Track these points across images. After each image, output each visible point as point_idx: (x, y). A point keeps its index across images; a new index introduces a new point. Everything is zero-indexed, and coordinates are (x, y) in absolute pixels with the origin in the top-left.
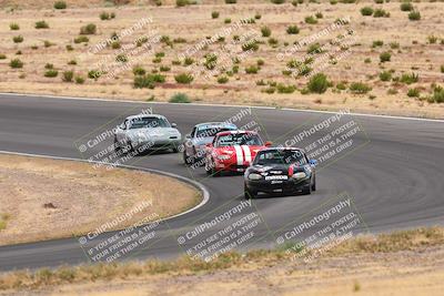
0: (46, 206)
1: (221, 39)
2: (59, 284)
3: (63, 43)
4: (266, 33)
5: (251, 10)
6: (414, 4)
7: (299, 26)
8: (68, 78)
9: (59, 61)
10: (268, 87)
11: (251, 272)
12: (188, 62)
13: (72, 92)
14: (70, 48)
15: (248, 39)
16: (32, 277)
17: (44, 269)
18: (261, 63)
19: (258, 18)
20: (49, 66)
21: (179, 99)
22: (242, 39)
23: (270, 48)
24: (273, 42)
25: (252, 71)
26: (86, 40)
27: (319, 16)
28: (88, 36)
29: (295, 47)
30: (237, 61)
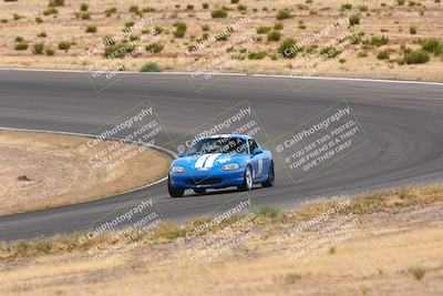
0: (20, 179)
1: (190, 7)
2: (35, 255)
3: (32, 15)
8: (38, 50)
9: (29, 33)
12: (159, 31)
13: (43, 64)
14: (39, 21)
15: (217, 7)
16: (9, 250)
17: (21, 241)
20: (19, 39)
21: (150, 68)
22: (211, 7)
23: (239, 14)
24: (241, 8)
26: (55, 12)
28: (57, 8)
29: (265, 14)
30: (206, 29)
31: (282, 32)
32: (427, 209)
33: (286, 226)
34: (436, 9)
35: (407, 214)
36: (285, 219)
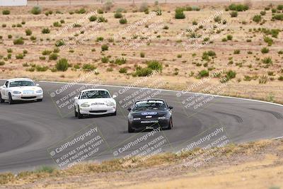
4: (28, 33)
5: (18, 18)
6: (123, 14)
7: (50, 29)
10: (30, 67)
11: (20, 186)
15: (17, 37)
18: (25, 52)
19: (23, 23)
22: (14, 38)
23: (31, 43)
24: (33, 39)
25: (20, 58)
27: (62, 22)
29: (48, 42)
30: (10, 51)
31: (58, 54)
32: (149, 170)
33: (59, 179)
34: (157, 42)
35: (136, 173)
36: (58, 174)
